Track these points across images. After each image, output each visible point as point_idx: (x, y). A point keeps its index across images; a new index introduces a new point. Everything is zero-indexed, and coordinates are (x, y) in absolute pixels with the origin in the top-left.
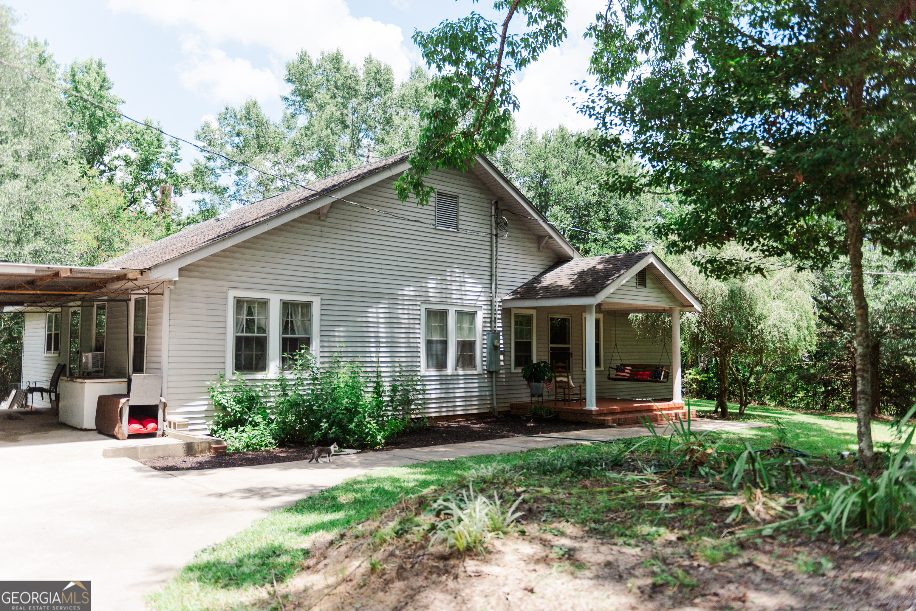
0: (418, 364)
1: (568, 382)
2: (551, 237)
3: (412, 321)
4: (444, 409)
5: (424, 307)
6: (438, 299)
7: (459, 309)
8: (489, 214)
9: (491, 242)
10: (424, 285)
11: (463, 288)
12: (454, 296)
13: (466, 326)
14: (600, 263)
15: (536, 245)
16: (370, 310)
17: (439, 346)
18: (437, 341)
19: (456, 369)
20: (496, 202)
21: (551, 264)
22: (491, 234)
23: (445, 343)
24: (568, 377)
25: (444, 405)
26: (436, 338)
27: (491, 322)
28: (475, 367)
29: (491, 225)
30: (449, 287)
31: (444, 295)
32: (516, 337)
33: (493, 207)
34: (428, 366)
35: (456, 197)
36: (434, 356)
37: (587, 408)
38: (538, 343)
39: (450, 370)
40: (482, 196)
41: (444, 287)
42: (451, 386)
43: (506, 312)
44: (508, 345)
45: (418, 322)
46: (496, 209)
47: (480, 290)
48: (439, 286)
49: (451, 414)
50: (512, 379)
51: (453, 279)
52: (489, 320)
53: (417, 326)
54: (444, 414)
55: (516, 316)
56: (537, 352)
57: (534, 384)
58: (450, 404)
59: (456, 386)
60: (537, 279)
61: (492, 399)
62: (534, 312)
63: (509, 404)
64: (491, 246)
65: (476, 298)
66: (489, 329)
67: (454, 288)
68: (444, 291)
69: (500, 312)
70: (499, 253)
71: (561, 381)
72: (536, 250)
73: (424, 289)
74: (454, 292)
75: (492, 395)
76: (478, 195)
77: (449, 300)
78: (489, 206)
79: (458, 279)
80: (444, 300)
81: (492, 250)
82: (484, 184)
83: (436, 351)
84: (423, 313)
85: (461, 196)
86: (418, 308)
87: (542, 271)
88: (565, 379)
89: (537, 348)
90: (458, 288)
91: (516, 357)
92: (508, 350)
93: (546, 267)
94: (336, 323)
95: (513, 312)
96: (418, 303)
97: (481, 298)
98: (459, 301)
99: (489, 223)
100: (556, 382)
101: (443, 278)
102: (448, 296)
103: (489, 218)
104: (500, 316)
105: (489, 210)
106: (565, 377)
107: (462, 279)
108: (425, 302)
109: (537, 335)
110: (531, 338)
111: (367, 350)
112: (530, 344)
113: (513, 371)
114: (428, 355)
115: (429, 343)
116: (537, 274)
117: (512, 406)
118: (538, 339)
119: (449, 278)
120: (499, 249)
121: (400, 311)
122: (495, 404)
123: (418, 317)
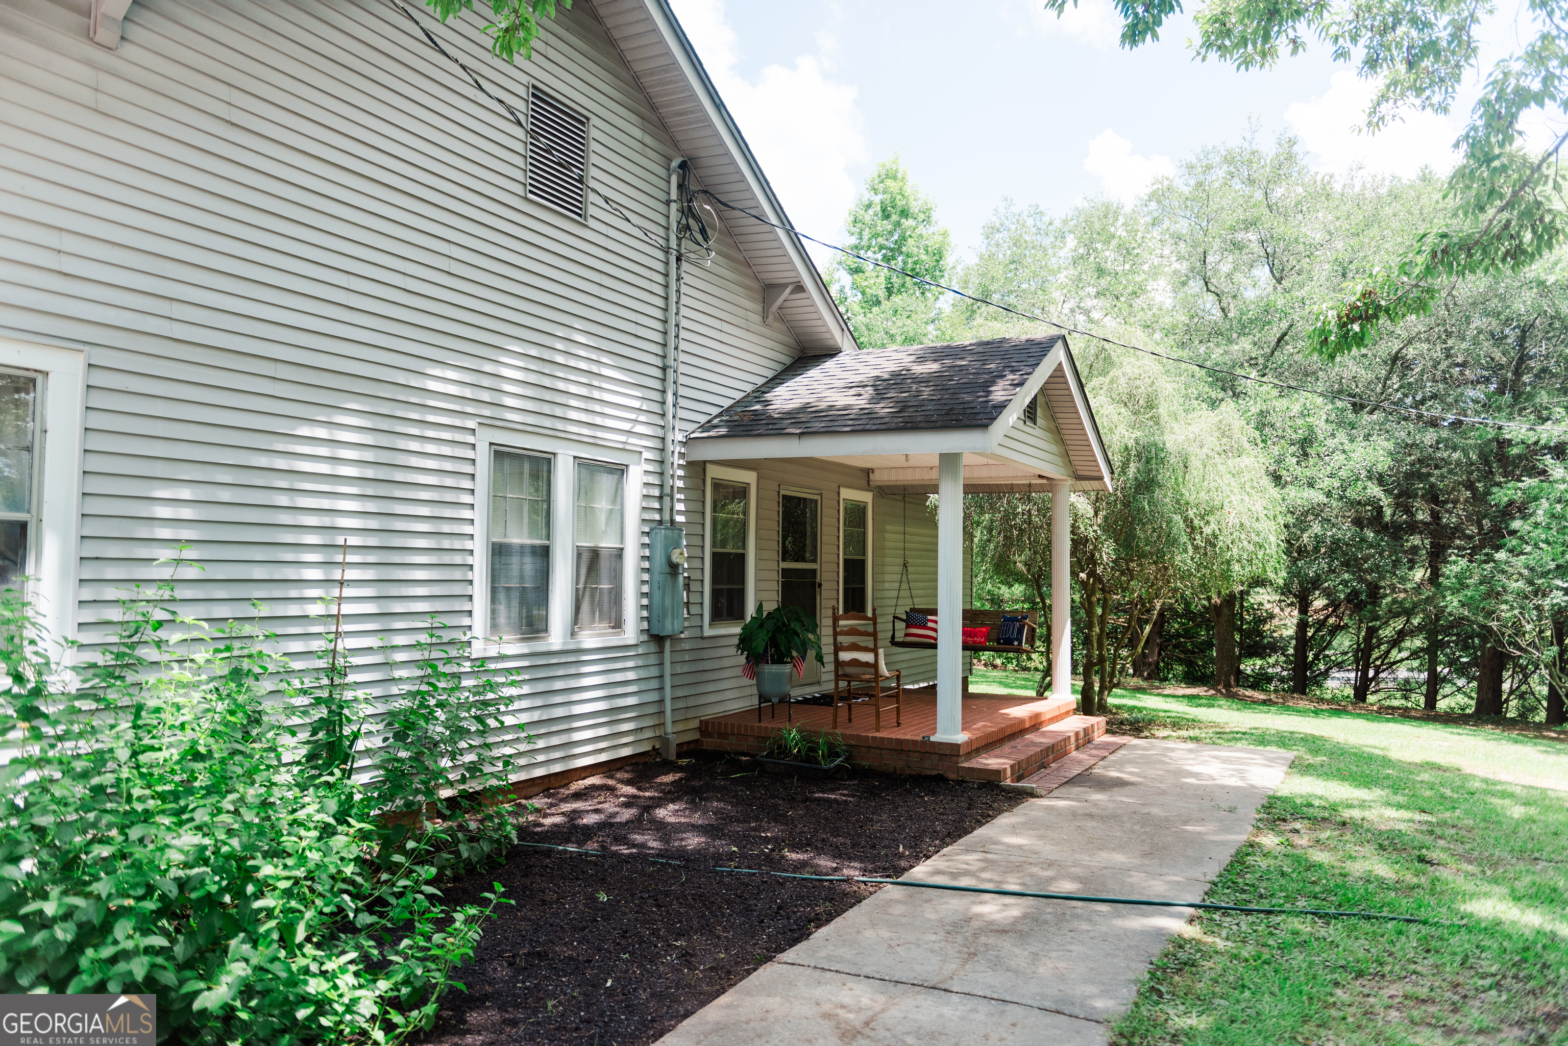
0: (466, 621)
1: (875, 666)
2: (800, 288)
3: (449, 481)
4: (541, 758)
5: (484, 438)
6: (531, 419)
7: (586, 453)
8: (663, 197)
9: (666, 275)
10: (488, 368)
11: (596, 394)
12: (573, 415)
13: (602, 504)
14: (921, 359)
15: (758, 308)
16: (305, 431)
17: (529, 565)
18: (522, 546)
19: (573, 634)
20: (683, 166)
21: (788, 361)
22: (666, 251)
23: (544, 553)
24: (875, 651)
25: (541, 744)
26: (519, 537)
27: (661, 498)
28: (618, 624)
29: (667, 229)
30: (561, 385)
31: (546, 409)
32: (714, 544)
33: (674, 179)
34: (494, 626)
35: (583, 121)
36: (515, 595)
37: (939, 737)
38: (758, 559)
39: (556, 638)
40: (648, 140)
41: (547, 382)
42: (559, 685)
43: (696, 469)
44: (697, 563)
45: (467, 484)
46: (680, 186)
47: (636, 404)
48: (533, 378)
49: (557, 768)
50: (706, 654)
51: (572, 362)
52: (656, 492)
53: (466, 498)
54: (539, 772)
55: (717, 485)
56: (758, 580)
57: (770, 669)
58: (555, 741)
59: (573, 683)
60: (760, 393)
61: (662, 713)
62: (749, 477)
63: (695, 724)
64: (666, 286)
65: (626, 426)
66: (657, 517)
67: (573, 389)
68: (548, 396)
69: (680, 472)
70: (684, 311)
71: (855, 663)
72: (758, 319)
73: (486, 382)
74: (573, 402)
75: (661, 701)
76: (638, 133)
77: (559, 425)
78: (662, 172)
79: (583, 365)
80: (547, 422)
81: (666, 299)
82: (653, 108)
83: (522, 578)
84: (483, 456)
85: (594, 120)
86: (470, 439)
87: (770, 374)
88: (868, 657)
89: (758, 570)
90: (583, 391)
91: (715, 593)
92: (696, 575)
93: (779, 368)
94: (159, 469)
95: (713, 472)
96: (471, 424)
97: (640, 429)
98: (585, 431)
99: (662, 221)
100: (838, 663)
101: (546, 355)
102: (559, 412)
103: (662, 208)
104: (680, 484)
105: (663, 184)
106: (866, 649)
107: (594, 368)
108: (489, 423)
109: (758, 538)
110: (744, 544)
111: (291, 573)
112: (741, 559)
113: (708, 632)
114: (494, 591)
115: (499, 551)
116: (760, 381)
117: (705, 727)
118: (758, 549)
119: (560, 359)
120: (684, 300)
121: (414, 446)
122: (669, 728)
123: (468, 469)
